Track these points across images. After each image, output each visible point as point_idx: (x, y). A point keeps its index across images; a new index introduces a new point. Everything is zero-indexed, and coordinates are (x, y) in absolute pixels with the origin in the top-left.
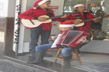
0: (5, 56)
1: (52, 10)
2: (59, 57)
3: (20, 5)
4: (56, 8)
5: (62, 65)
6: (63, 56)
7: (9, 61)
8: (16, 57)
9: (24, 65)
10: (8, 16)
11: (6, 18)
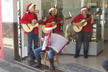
0: (15, 61)
1: (36, 14)
2: (47, 59)
3: (20, 10)
4: (38, 12)
5: (50, 67)
6: (49, 58)
7: (19, 66)
8: (21, 61)
9: (28, 68)
10: (14, 21)
11: (13, 23)
